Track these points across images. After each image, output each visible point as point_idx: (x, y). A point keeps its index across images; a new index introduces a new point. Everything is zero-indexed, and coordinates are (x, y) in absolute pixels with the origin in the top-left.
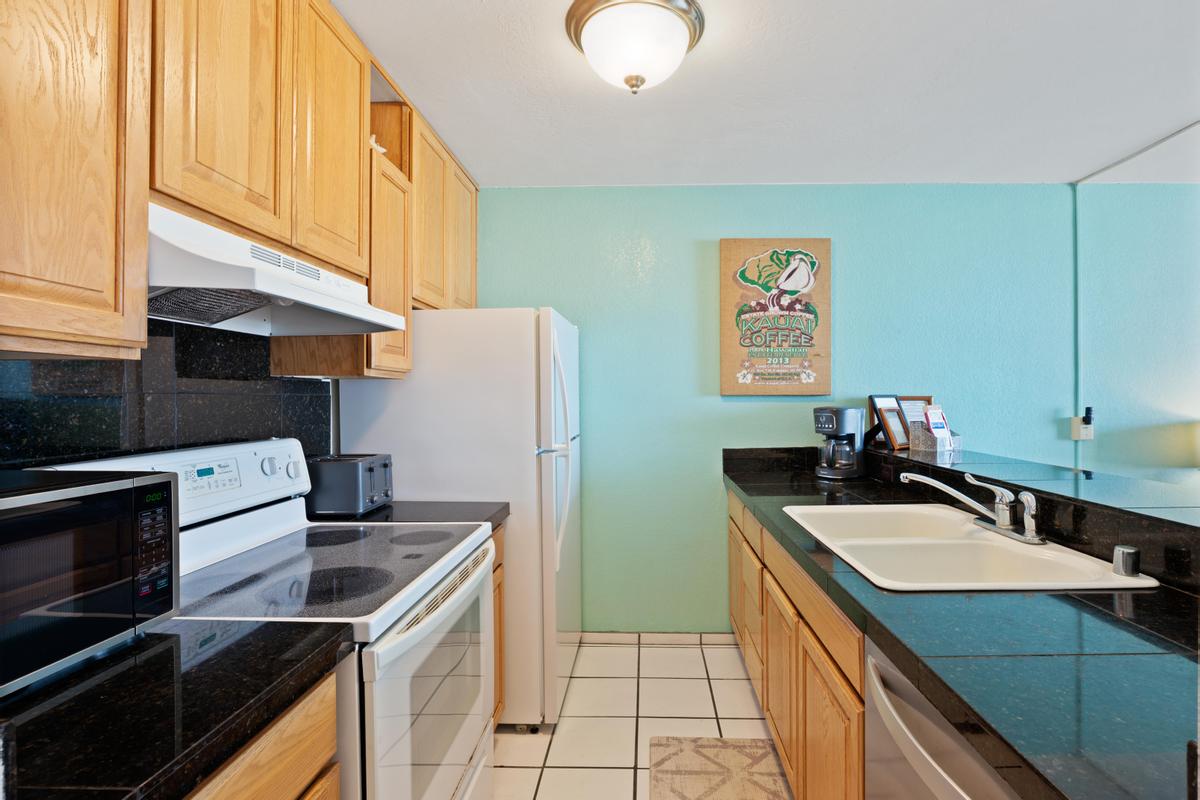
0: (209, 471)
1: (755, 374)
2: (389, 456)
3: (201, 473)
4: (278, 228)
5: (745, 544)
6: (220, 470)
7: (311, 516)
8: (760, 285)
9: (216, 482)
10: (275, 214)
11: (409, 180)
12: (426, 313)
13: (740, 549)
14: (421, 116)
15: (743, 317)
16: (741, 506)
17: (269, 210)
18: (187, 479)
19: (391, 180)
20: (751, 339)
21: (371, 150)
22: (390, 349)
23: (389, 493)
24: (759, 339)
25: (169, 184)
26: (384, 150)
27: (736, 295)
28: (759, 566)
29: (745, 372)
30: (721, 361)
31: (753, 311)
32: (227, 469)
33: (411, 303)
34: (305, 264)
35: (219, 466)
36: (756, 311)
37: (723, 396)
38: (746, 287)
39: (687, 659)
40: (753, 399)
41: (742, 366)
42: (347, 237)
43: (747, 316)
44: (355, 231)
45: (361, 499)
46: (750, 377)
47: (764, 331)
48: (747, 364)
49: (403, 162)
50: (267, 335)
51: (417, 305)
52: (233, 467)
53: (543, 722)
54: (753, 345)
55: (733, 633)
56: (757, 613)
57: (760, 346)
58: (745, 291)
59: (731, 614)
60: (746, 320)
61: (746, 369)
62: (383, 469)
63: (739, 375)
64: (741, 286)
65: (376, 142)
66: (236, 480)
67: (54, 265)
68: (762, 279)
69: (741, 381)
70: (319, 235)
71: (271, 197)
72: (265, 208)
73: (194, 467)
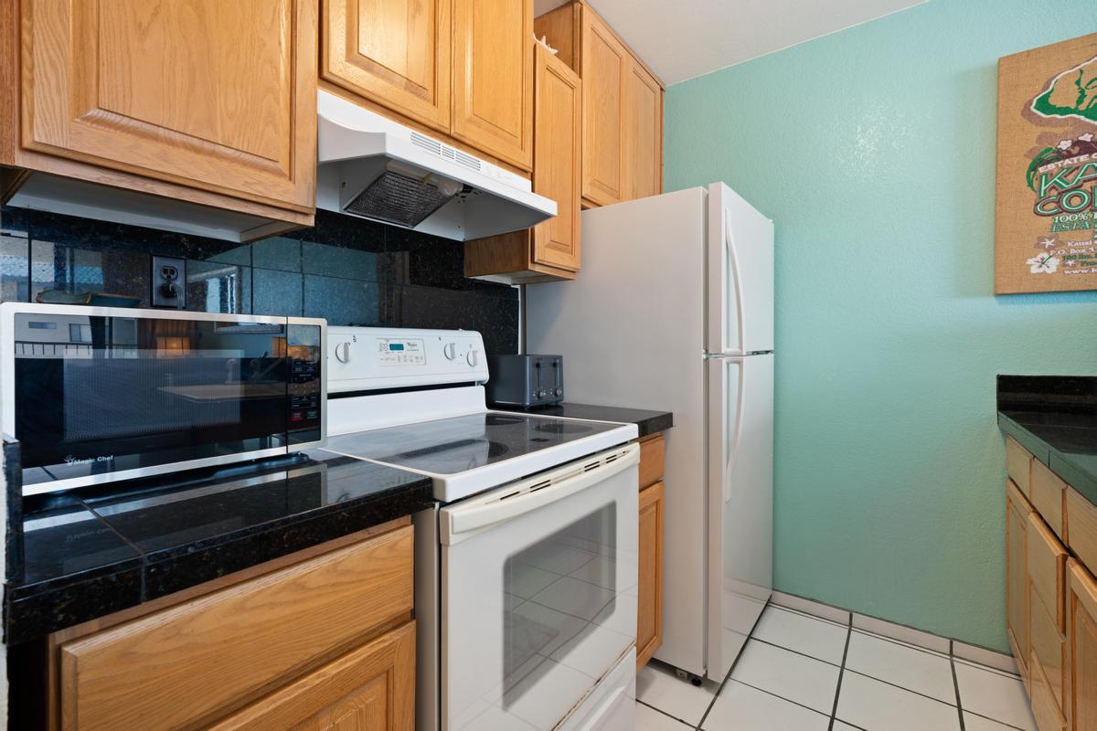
0: (400, 347)
1: (1066, 258)
2: (560, 358)
3: (394, 347)
4: (437, 117)
5: (1033, 518)
6: (409, 348)
7: (490, 404)
8: (1080, 113)
9: (405, 357)
10: (434, 104)
11: (580, 77)
12: (594, 210)
13: (1024, 525)
14: (594, 11)
15: (1041, 170)
16: (1026, 458)
17: (429, 101)
18: (381, 350)
19: (559, 77)
20: (1058, 202)
21: (535, 46)
22: (555, 245)
23: (559, 392)
24: (1076, 201)
25: (333, 72)
26: (556, 51)
27: (1029, 138)
28: (1058, 551)
29: (1046, 255)
30: (996, 242)
31: (1065, 157)
32: (415, 348)
33: (579, 202)
34: (464, 153)
35: (409, 344)
36: (1069, 155)
37: (998, 295)
38: (1049, 123)
39: (927, 669)
40: (1062, 297)
41: (1039, 246)
42: (508, 130)
43: (1051, 167)
44: (516, 124)
45: (528, 392)
46: (1054, 264)
47: (1087, 186)
48: (1048, 243)
49: (574, 62)
50: (461, 240)
51: (586, 204)
52: (420, 346)
53: (706, 675)
54: (1064, 210)
55: (1012, 656)
56: (1055, 630)
57: (1080, 211)
58: (1048, 129)
59: (1008, 625)
60: (1050, 175)
61: (1048, 250)
62: (552, 368)
63: (1030, 261)
64: (1039, 122)
65: (547, 44)
66: (422, 358)
67: (240, 136)
68: (1087, 101)
69: (1034, 270)
70: (480, 127)
71: (430, 89)
72: (424, 99)
73: (388, 340)
